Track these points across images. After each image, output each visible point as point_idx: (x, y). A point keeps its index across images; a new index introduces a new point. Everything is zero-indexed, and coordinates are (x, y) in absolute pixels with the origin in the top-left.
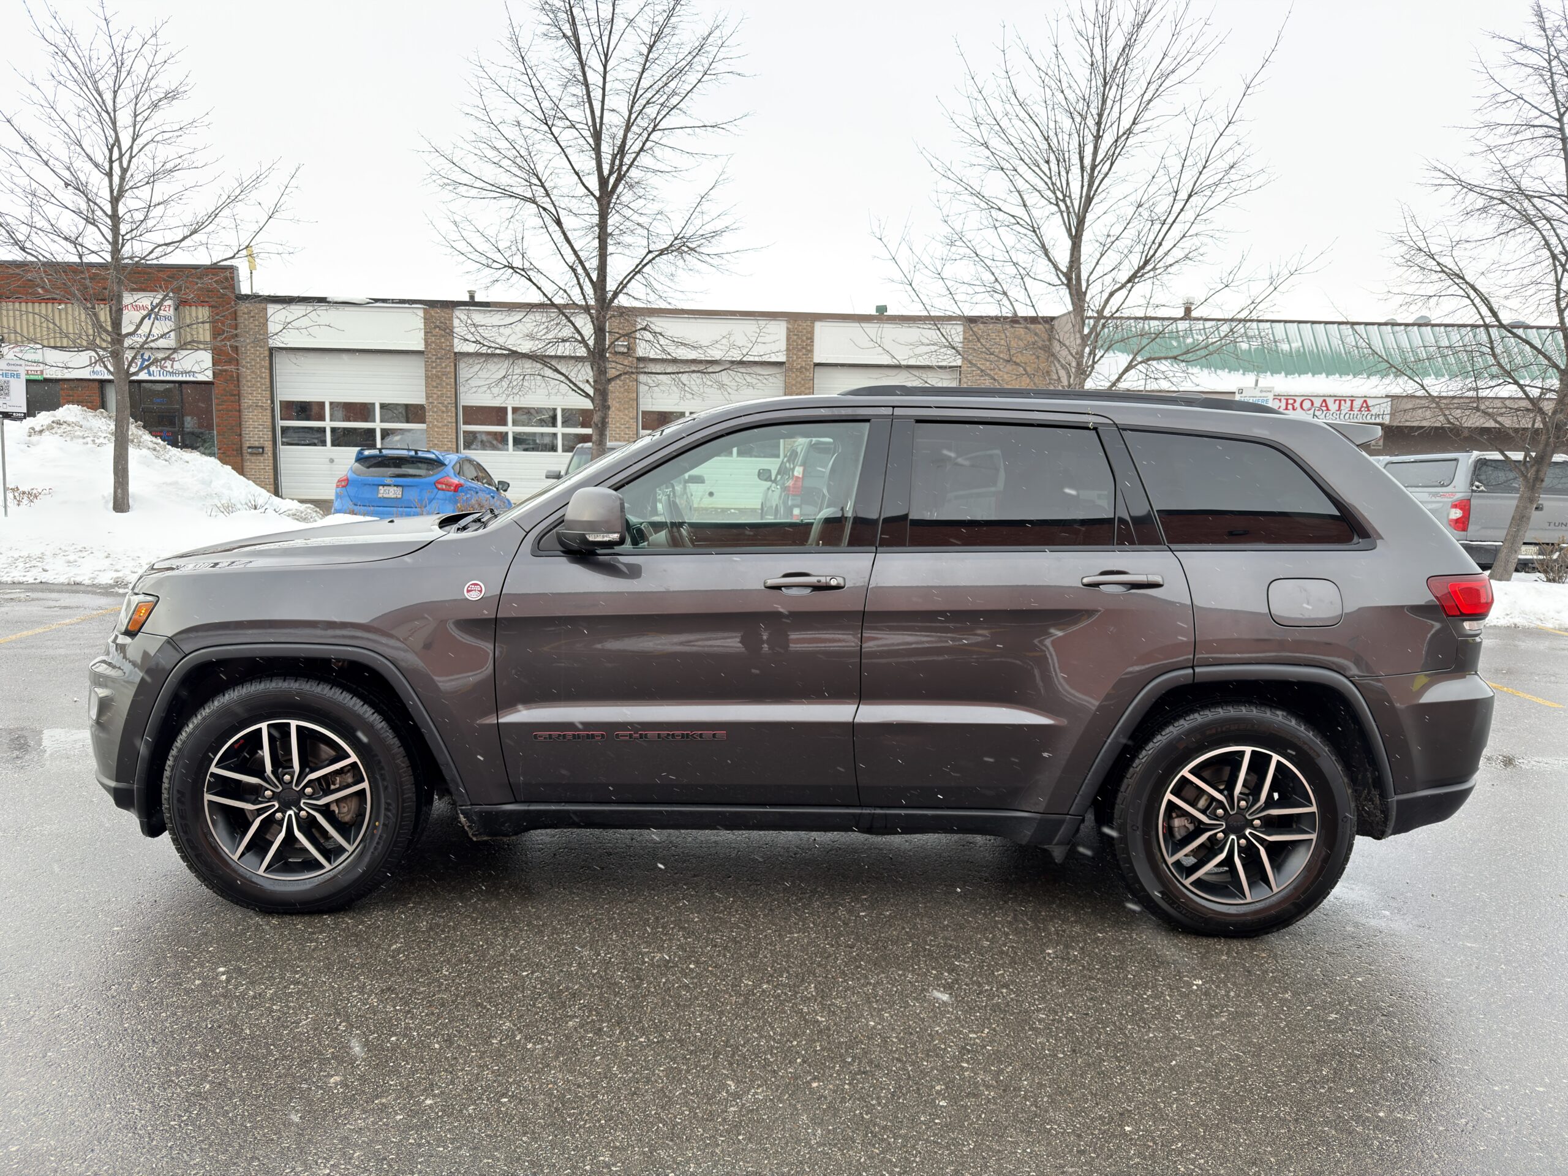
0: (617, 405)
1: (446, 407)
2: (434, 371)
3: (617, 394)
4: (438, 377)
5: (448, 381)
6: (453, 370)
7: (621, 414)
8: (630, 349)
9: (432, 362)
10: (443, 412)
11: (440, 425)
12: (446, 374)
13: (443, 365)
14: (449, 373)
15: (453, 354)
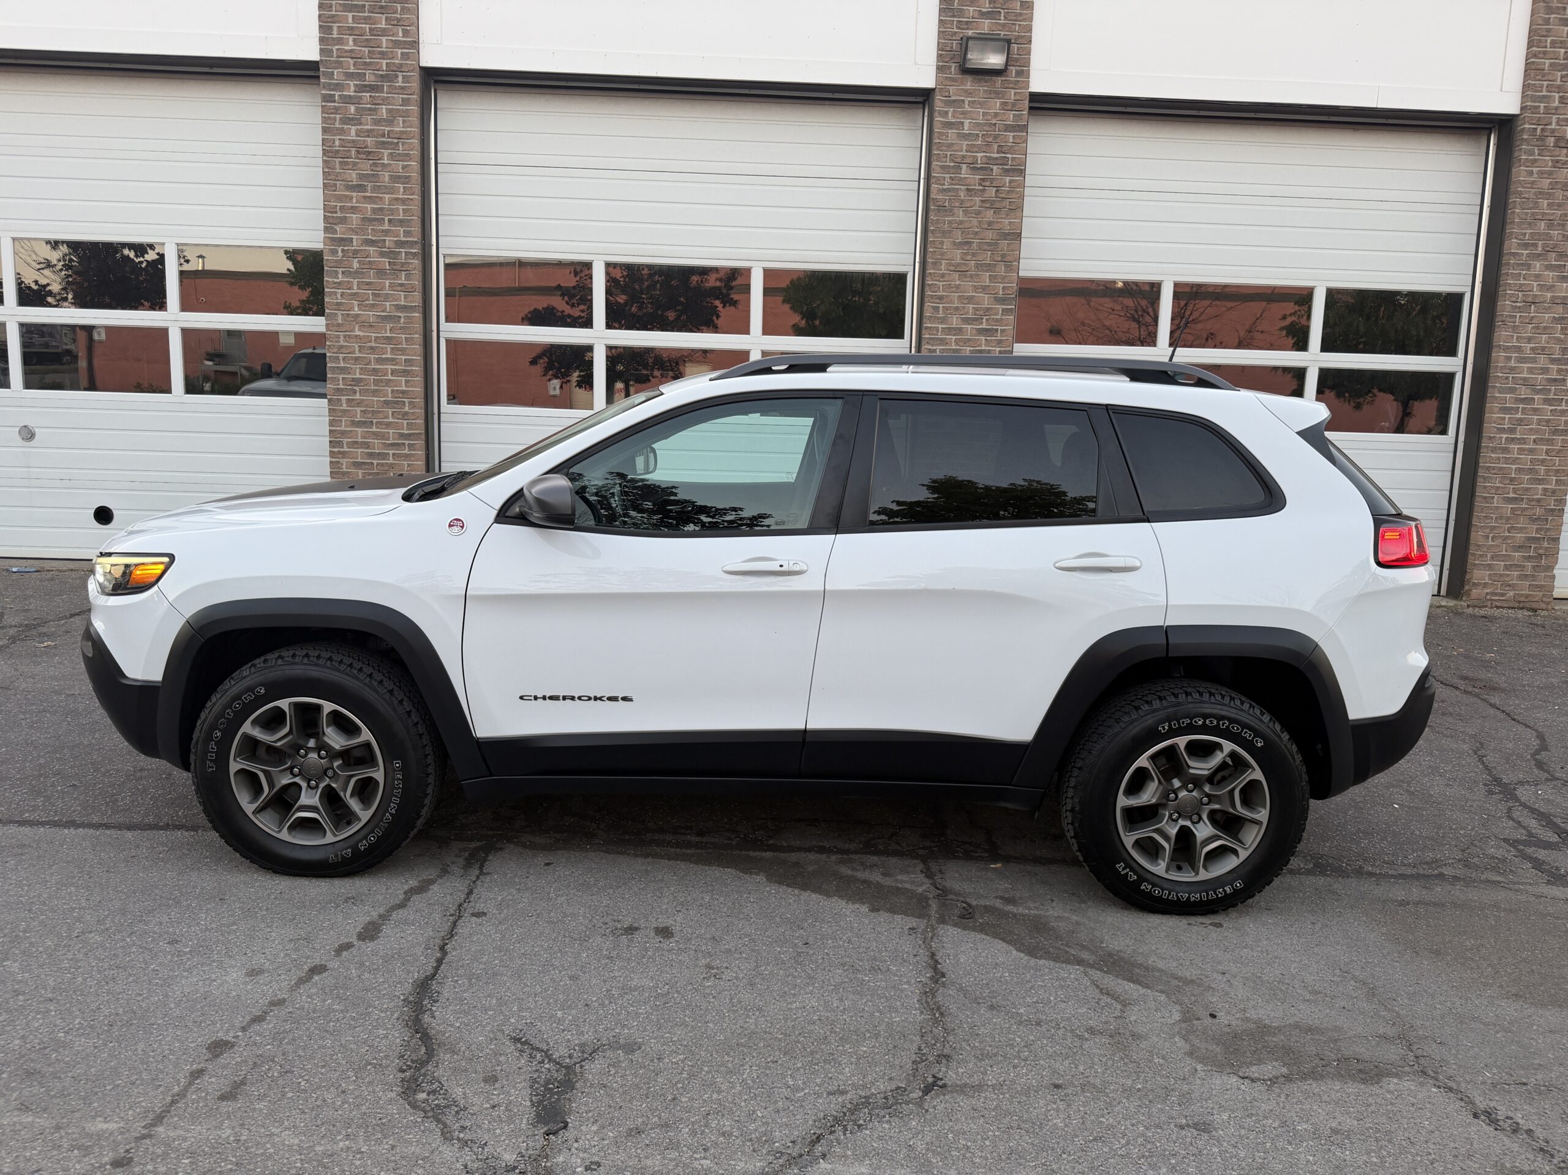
1: (391, 254)
2: (352, 134)
3: (960, 215)
4: (364, 152)
6: (415, 130)
9: (348, 100)
10: (381, 273)
11: (371, 315)
12: (390, 142)
13: (383, 111)
14: (402, 140)
15: (416, 76)
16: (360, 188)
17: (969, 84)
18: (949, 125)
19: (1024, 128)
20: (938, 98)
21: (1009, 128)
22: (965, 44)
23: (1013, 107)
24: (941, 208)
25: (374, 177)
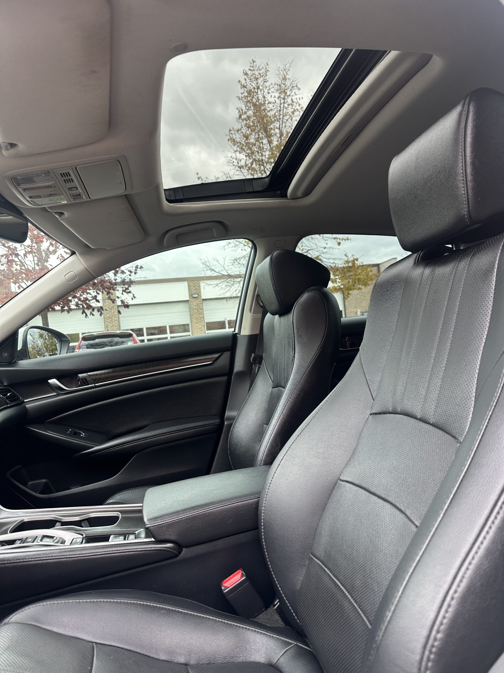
0: (195, 321)
2: (108, 315)
3: (195, 316)
4: (110, 317)
5: (115, 319)
7: (198, 325)
8: (199, 294)
13: (112, 312)
14: (115, 315)
15: (117, 307)
16: (110, 322)
17: (193, 299)
18: (192, 304)
19: (202, 304)
20: (190, 301)
21: (200, 304)
22: (192, 294)
23: (200, 301)
24: (192, 315)
25: (112, 321)
